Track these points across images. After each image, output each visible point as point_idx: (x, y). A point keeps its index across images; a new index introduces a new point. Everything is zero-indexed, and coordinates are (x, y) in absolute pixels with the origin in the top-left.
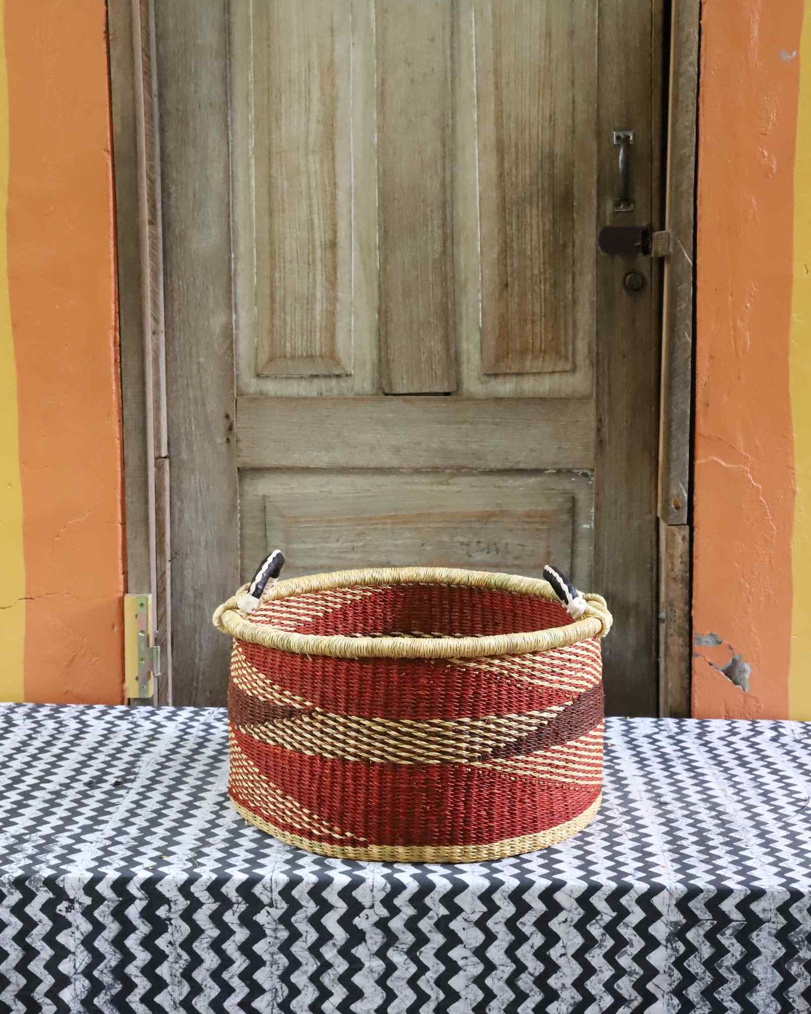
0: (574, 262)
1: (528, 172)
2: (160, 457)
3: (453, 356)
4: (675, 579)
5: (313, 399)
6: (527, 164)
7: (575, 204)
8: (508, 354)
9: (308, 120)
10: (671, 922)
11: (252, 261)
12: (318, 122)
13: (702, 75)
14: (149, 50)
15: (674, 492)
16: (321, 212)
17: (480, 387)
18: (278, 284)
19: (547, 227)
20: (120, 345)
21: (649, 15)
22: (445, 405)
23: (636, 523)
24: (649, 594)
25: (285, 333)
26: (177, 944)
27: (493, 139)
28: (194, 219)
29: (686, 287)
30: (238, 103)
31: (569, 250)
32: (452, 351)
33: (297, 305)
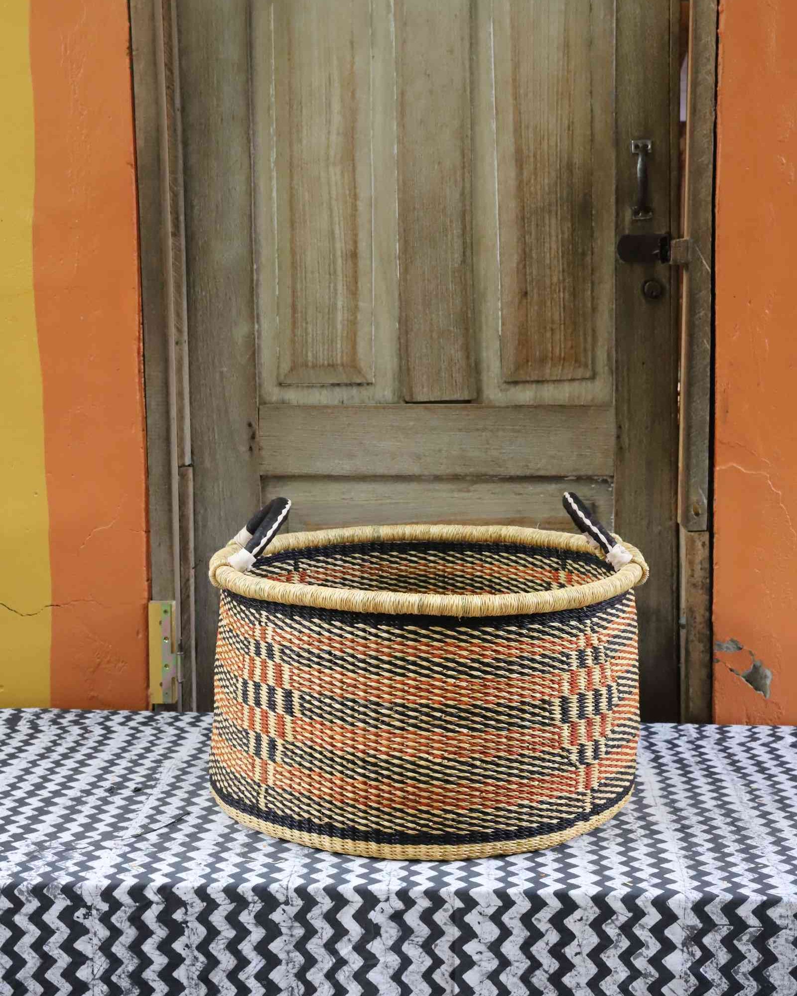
0: (592, 270)
1: (546, 181)
2: (183, 466)
3: (473, 365)
4: (694, 585)
5: (335, 407)
6: (546, 174)
7: (594, 212)
8: (528, 361)
9: (329, 132)
10: (688, 926)
11: (274, 271)
12: (338, 134)
13: (719, 84)
14: (172, 64)
15: (694, 498)
16: (342, 223)
17: (500, 394)
18: (299, 294)
19: (566, 236)
20: (144, 356)
21: (667, 24)
22: (465, 413)
23: (656, 529)
24: (669, 600)
25: (307, 342)
26: (194, 946)
27: (512, 149)
28: (216, 229)
29: (705, 294)
30: (260, 116)
31: (588, 258)
32: (473, 359)
33: (320, 316)
